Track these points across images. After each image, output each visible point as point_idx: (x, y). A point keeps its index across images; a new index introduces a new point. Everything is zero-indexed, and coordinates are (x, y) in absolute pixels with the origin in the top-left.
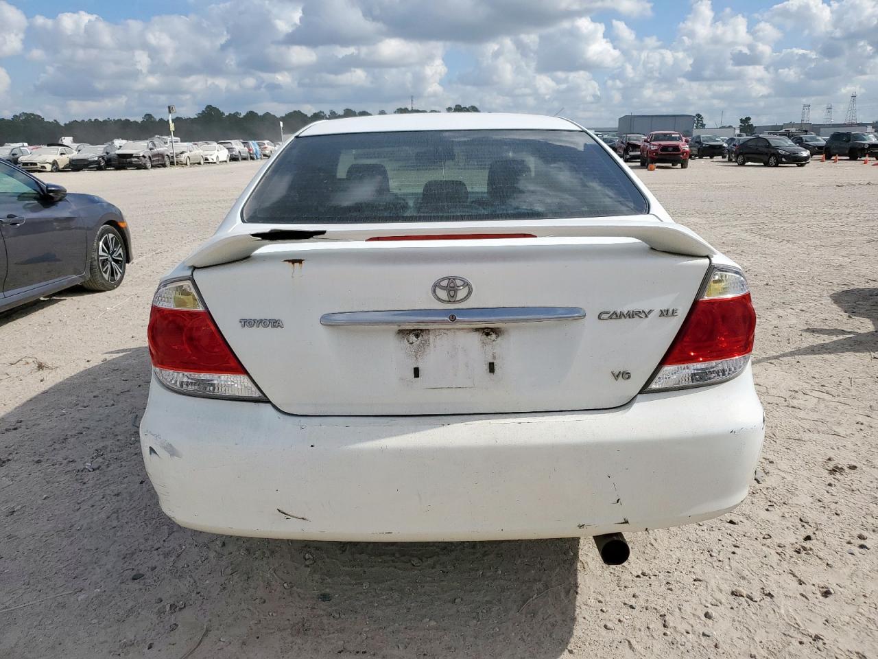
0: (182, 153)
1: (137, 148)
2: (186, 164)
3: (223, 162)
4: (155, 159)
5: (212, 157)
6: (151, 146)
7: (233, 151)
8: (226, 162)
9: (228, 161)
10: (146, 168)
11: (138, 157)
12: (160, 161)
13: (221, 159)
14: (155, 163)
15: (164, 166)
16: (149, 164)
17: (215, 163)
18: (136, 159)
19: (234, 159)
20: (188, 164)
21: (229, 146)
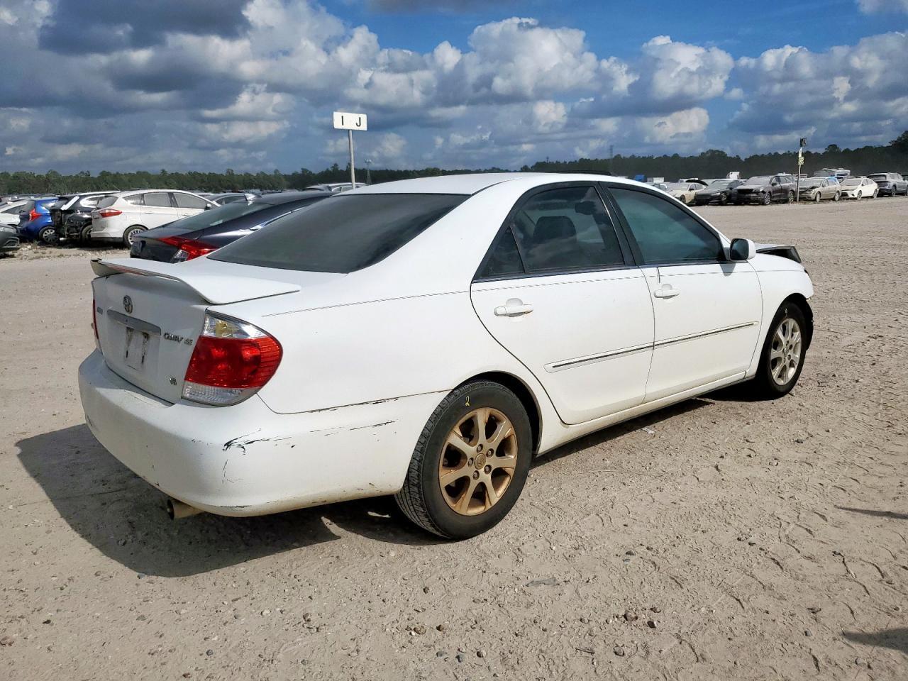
0: (813, 188)
1: (759, 183)
2: (815, 200)
3: (867, 197)
4: (775, 195)
5: (854, 192)
6: (774, 181)
7: (887, 185)
8: (872, 197)
9: (875, 197)
10: (763, 204)
11: (757, 192)
12: (780, 197)
13: (864, 195)
14: (775, 199)
15: (786, 201)
16: (767, 200)
17: (856, 199)
18: (755, 195)
19: (882, 194)
20: (818, 199)
21: (882, 179)
